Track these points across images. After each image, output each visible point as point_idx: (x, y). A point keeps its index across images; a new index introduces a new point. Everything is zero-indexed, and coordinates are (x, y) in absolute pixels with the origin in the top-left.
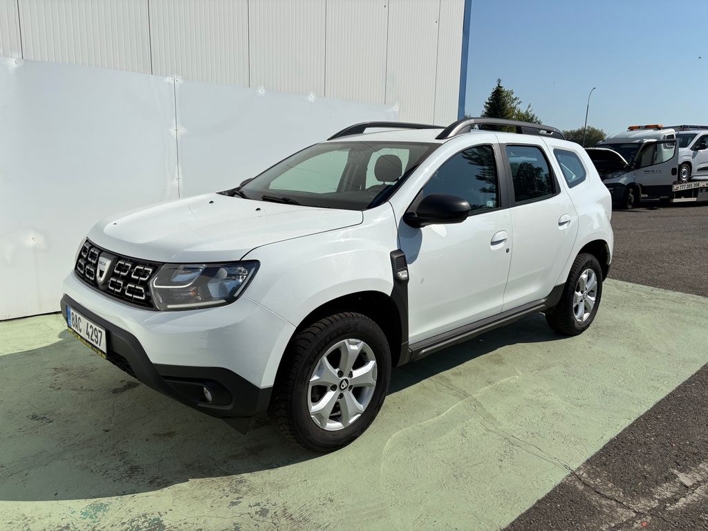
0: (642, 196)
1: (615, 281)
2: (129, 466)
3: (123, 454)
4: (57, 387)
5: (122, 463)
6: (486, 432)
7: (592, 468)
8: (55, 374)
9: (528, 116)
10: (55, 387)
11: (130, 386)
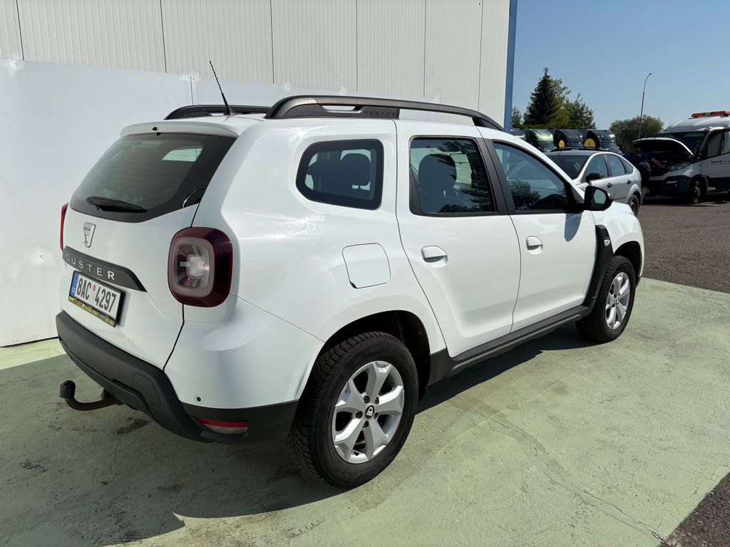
0: (710, 189)
1: (690, 288)
2: (125, 531)
3: (120, 515)
4: (58, 426)
5: (117, 527)
6: (551, 486)
7: (687, 535)
8: (57, 410)
9: (579, 106)
10: (55, 427)
11: (139, 424)
